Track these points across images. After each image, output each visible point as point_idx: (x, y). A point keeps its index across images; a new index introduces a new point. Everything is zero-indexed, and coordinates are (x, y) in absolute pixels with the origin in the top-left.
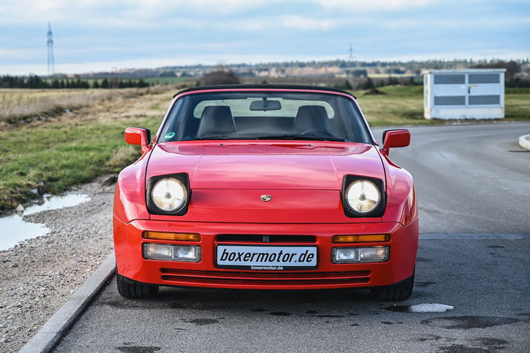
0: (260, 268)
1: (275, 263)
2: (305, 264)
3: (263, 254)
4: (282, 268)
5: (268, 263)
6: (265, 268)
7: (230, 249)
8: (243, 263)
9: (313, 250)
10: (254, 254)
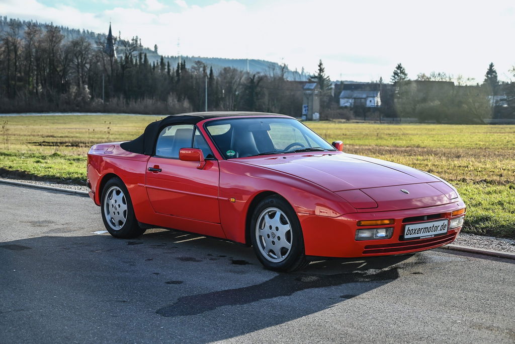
0: (425, 237)
1: (431, 233)
2: (443, 232)
3: (426, 228)
4: (433, 236)
5: (428, 234)
6: (427, 237)
7: (411, 227)
8: (416, 235)
9: (446, 222)
10: (422, 229)
